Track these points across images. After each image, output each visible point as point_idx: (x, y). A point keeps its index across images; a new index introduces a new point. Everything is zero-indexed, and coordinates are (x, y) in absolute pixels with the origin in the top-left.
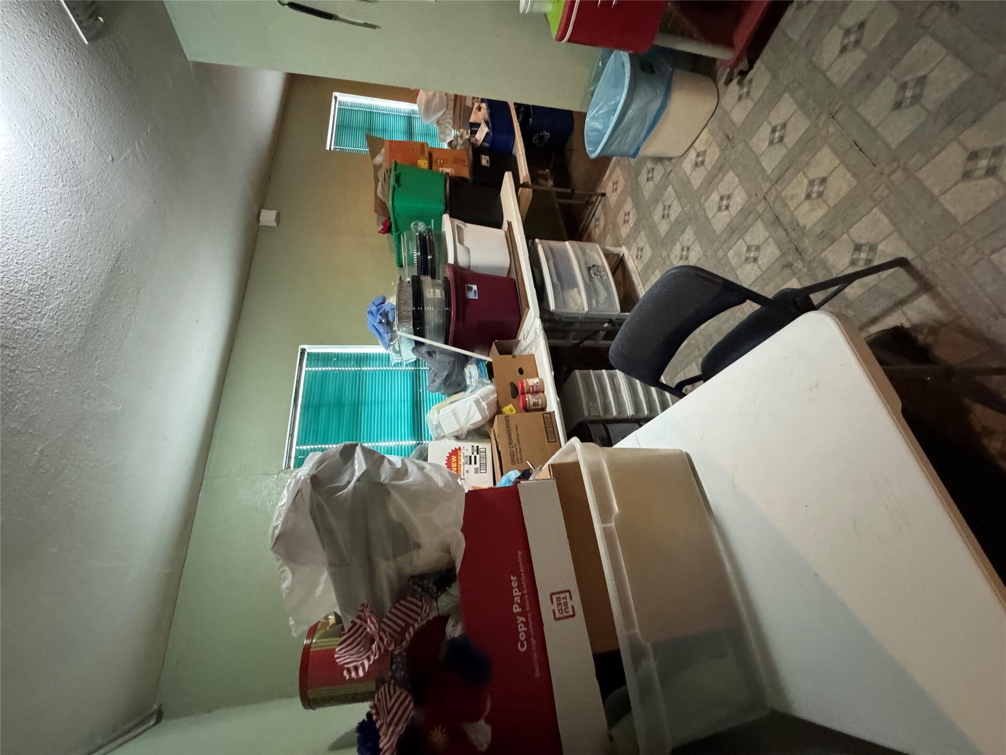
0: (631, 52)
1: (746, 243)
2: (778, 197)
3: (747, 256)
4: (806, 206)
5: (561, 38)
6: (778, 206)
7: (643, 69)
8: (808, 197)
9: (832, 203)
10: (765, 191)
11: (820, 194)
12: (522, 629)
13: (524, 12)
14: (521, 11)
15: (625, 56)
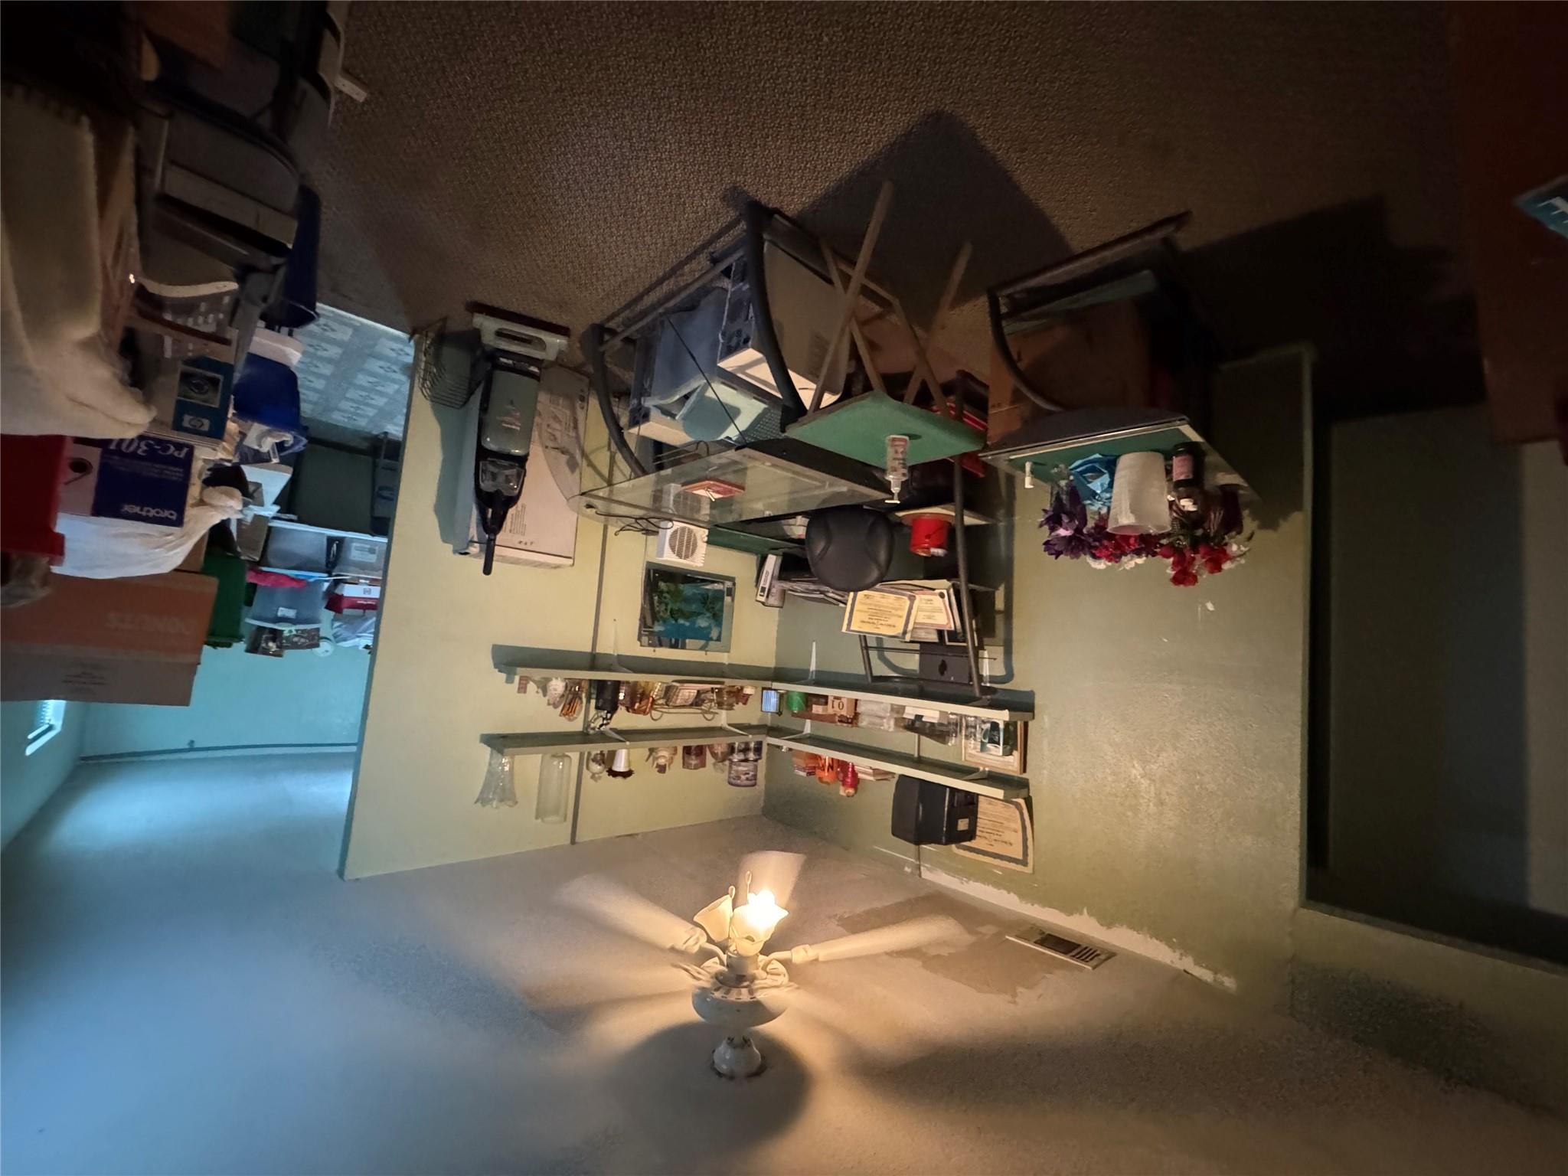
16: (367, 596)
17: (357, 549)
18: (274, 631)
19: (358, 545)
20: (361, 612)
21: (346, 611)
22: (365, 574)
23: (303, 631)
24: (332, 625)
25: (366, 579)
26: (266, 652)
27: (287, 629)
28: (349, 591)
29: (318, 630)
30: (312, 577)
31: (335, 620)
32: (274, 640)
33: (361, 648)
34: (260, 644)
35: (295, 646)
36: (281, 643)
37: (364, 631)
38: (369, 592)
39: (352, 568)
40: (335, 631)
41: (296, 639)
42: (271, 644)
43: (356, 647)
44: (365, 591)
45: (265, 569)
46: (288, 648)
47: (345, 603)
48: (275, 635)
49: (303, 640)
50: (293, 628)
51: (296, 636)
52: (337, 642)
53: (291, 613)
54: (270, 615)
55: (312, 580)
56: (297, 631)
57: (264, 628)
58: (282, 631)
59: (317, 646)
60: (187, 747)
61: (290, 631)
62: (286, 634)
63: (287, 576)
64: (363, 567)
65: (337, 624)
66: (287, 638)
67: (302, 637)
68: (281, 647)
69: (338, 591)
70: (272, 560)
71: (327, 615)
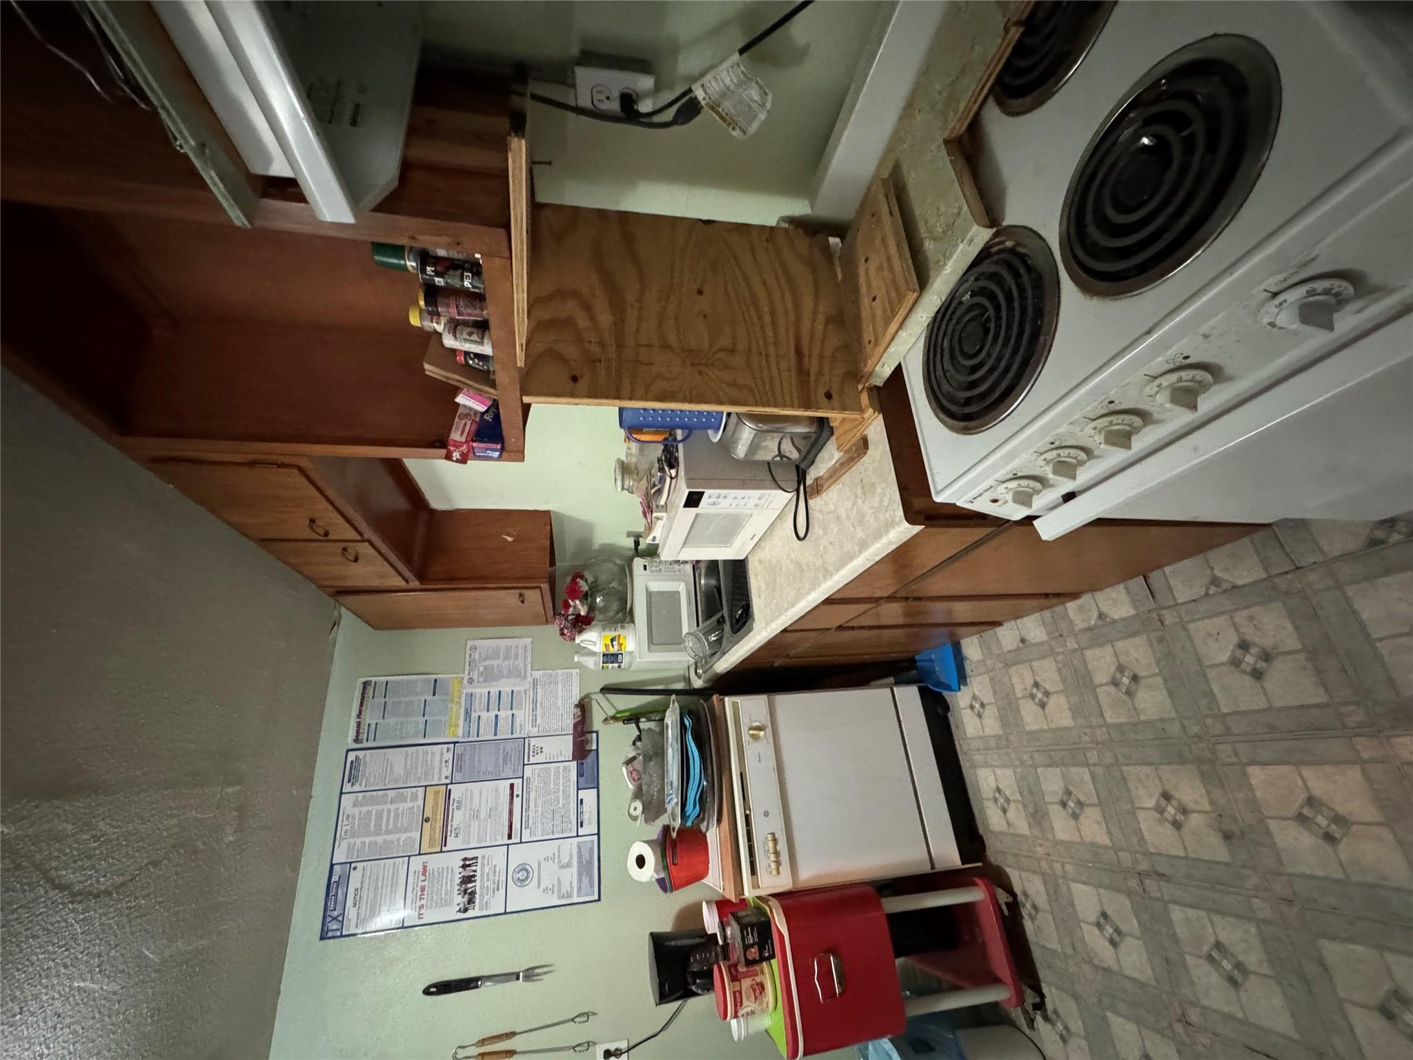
0: (889, 1036)
5: (795, 1054)
7: (917, 1051)
13: (739, 1038)
14: (736, 1039)
15: (886, 1044)
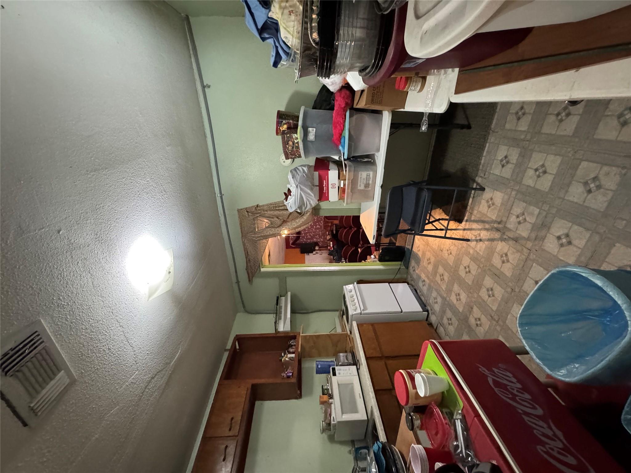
1: (529, 222)
2: (521, 252)
3: (524, 216)
4: (505, 251)
6: (519, 248)
8: (506, 255)
9: (496, 254)
10: (532, 254)
11: (502, 256)
12: (325, 189)
16: (330, 186)
17: (368, 176)
18: (296, 127)
19: (371, 176)
20: (317, 183)
21: (316, 174)
22: (348, 185)
23: (298, 147)
24: (304, 166)
25: (344, 185)
26: (279, 124)
27: (298, 136)
28: (333, 174)
29: (300, 156)
30: (344, 148)
31: (309, 167)
32: (288, 128)
33: (289, 186)
34: (285, 119)
35: (285, 143)
36: (287, 134)
37: (301, 189)
38: (333, 187)
39: (352, 173)
40: (300, 168)
41: (291, 143)
42: (285, 126)
43: (289, 183)
44: (333, 185)
45: (348, 114)
46: (283, 139)
47: (322, 172)
48: (293, 128)
49: (290, 148)
50: (300, 140)
51: (293, 143)
52: (291, 171)
53: (311, 137)
54: (308, 123)
55: (341, 148)
56: (298, 143)
57: (298, 121)
58: (296, 133)
59: (287, 158)
60: (205, 84)
61: (297, 139)
62: (294, 136)
63: (343, 130)
64: (354, 182)
65: (306, 169)
66: (292, 137)
67: (293, 147)
68: (283, 133)
69: (332, 166)
70: (355, 117)
71: (311, 161)
